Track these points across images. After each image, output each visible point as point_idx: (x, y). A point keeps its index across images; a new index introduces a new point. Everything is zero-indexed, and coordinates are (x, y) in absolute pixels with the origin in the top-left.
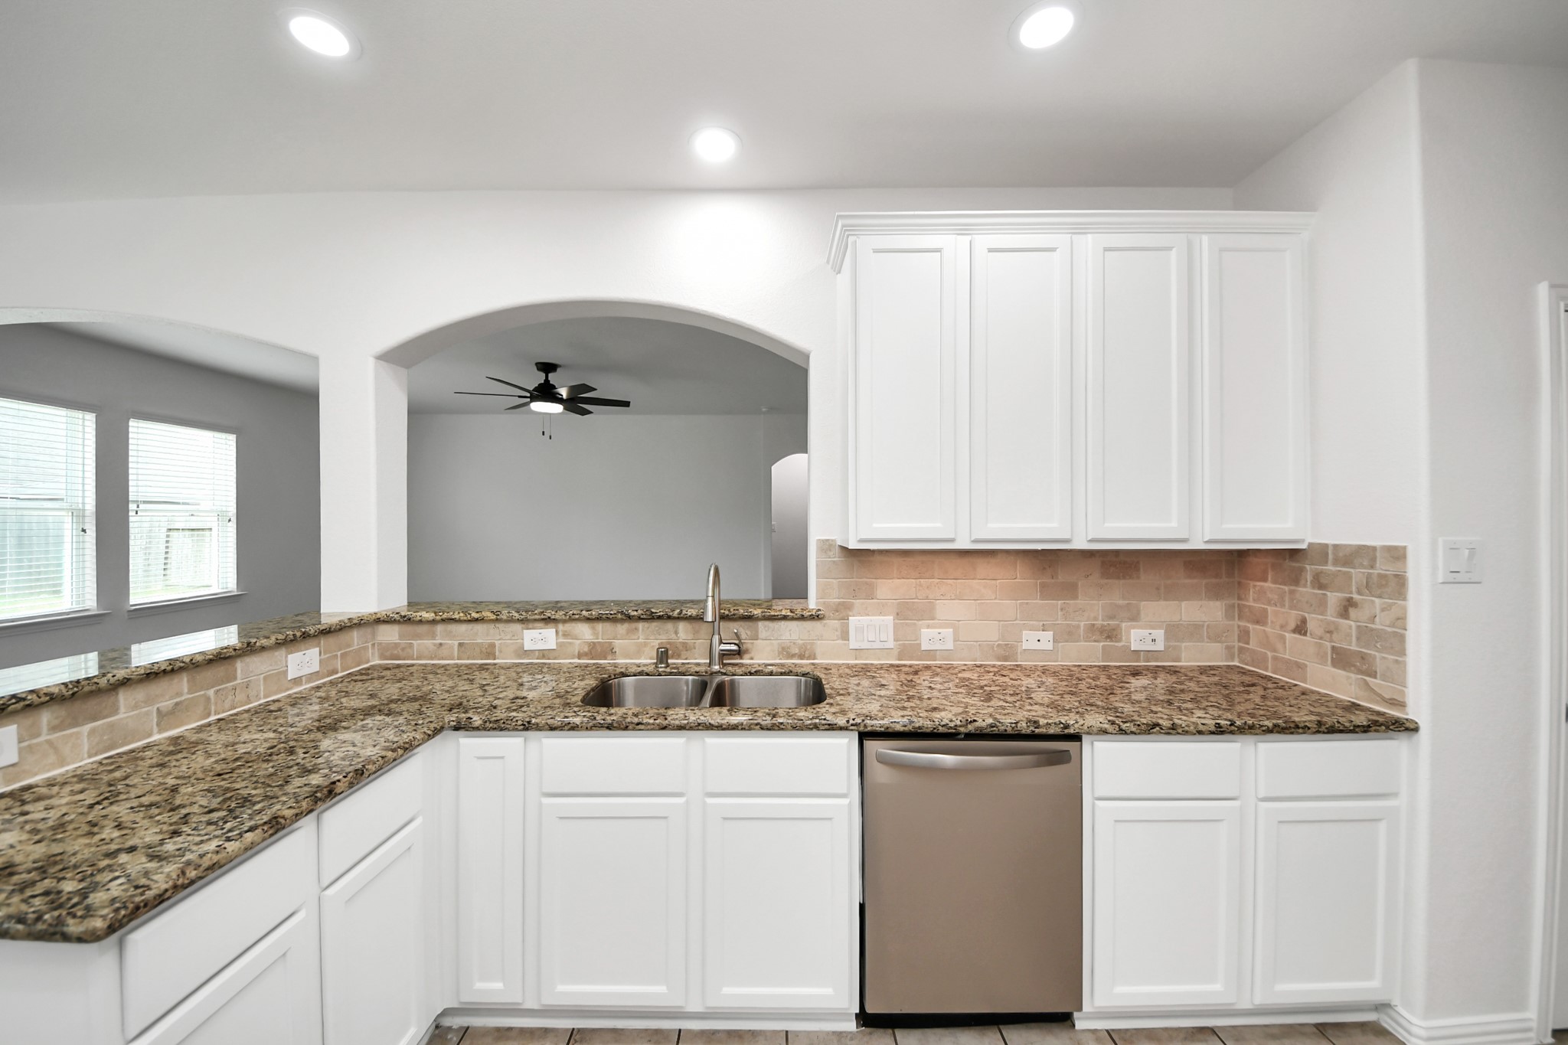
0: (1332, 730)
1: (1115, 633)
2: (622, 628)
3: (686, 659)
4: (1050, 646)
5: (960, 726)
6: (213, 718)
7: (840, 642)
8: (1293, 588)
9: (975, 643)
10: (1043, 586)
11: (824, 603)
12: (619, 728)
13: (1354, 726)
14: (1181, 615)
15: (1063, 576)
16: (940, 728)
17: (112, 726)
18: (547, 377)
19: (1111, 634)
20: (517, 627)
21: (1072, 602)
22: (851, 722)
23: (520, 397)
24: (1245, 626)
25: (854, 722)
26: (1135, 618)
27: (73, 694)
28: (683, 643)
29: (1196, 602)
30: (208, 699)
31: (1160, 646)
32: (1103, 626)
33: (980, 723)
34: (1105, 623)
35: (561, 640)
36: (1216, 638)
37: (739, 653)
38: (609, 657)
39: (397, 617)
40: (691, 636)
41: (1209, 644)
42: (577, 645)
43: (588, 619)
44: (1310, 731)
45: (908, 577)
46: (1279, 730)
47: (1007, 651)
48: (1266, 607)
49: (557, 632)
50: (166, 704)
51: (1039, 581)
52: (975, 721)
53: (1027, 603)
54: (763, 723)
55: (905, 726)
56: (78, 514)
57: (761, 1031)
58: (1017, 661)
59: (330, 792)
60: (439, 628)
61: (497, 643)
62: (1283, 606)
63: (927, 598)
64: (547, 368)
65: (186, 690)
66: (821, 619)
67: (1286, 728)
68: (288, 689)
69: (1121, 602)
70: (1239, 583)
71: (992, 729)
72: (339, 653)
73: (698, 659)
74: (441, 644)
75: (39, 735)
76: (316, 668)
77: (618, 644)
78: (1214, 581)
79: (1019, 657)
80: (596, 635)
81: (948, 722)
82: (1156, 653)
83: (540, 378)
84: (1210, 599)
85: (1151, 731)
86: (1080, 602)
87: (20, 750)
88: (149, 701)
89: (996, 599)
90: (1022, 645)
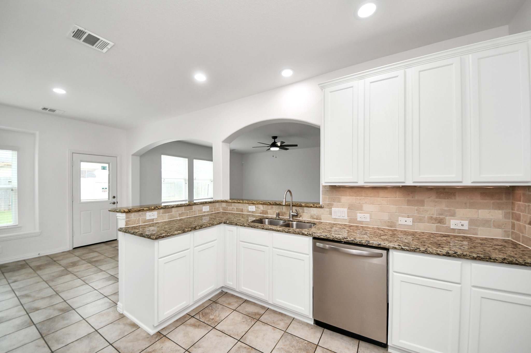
0: (511, 263)
1: (442, 221)
2: (270, 207)
3: (285, 217)
4: (411, 224)
5: (342, 239)
6: (188, 217)
7: (329, 215)
8: (529, 204)
9: (378, 220)
10: (408, 201)
11: (324, 203)
12: (253, 227)
13: (525, 263)
14: (478, 215)
15: (418, 197)
16: (335, 239)
17: (171, 214)
18: (275, 140)
19: (441, 221)
20: (247, 205)
21: (421, 207)
22: (309, 233)
23: (268, 147)
24: (514, 222)
25: (309, 234)
26: (453, 215)
27: (165, 208)
28: (284, 212)
29: (487, 210)
30: (187, 213)
31: (466, 227)
32: (436, 217)
33: (349, 239)
34: (438, 217)
35: (256, 209)
36: (499, 227)
37: (297, 216)
38: (267, 214)
39: (225, 201)
40: (286, 210)
41: (494, 229)
42: (260, 211)
43: (262, 204)
44: (497, 261)
45: (353, 196)
46: (480, 259)
47: (392, 224)
48: (520, 213)
49: (255, 207)
50: (180, 212)
51: (406, 199)
52: (347, 238)
53: (401, 207)
54: (286, 231)
55: (324, 237)
56: (185, 180)
57: (288, 315)
58: (396, 228)
59: (195, 228)
60: (233, 204)
61: (243, 208)
62: (526, 212)
63: (360, 203)
64: (275, 138)
65: (184, 210)
66: (322, 208)
67: (484, 258)
68: (203, 214)
69: (446, 209)
70: (512, 203)
71: (352, 241)
72: (213, 208)
73: (287, 217)
74: (233, 208)
75: (160, 214)
76: (208, 210)
77: (269, 211)
78: (498, 201)
79: (397, 226)
80: (264, 208)
81: (338, 237)
82: (464, 230)
83: (273, 141)
84: (495, 209)
85: (415, 251)
86: (426, 207)
87: (157, 216)
88: (177, 211)
89: (387, 205)
90: (398, 223)
